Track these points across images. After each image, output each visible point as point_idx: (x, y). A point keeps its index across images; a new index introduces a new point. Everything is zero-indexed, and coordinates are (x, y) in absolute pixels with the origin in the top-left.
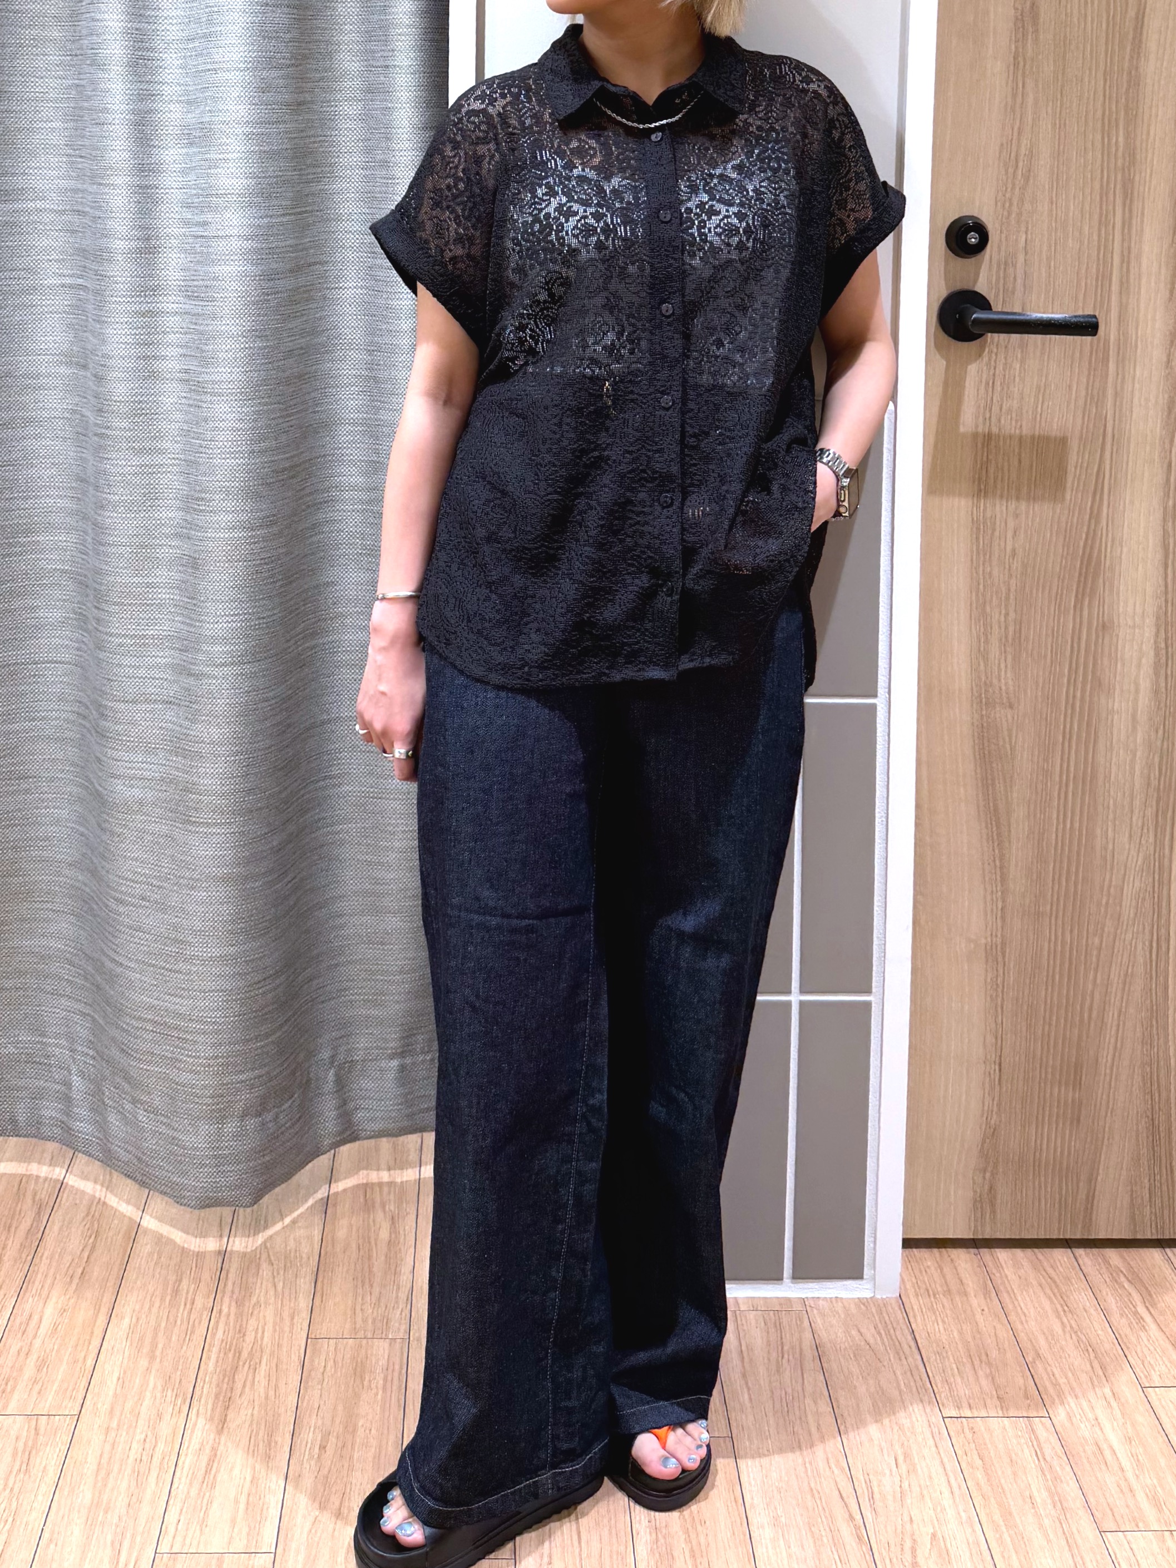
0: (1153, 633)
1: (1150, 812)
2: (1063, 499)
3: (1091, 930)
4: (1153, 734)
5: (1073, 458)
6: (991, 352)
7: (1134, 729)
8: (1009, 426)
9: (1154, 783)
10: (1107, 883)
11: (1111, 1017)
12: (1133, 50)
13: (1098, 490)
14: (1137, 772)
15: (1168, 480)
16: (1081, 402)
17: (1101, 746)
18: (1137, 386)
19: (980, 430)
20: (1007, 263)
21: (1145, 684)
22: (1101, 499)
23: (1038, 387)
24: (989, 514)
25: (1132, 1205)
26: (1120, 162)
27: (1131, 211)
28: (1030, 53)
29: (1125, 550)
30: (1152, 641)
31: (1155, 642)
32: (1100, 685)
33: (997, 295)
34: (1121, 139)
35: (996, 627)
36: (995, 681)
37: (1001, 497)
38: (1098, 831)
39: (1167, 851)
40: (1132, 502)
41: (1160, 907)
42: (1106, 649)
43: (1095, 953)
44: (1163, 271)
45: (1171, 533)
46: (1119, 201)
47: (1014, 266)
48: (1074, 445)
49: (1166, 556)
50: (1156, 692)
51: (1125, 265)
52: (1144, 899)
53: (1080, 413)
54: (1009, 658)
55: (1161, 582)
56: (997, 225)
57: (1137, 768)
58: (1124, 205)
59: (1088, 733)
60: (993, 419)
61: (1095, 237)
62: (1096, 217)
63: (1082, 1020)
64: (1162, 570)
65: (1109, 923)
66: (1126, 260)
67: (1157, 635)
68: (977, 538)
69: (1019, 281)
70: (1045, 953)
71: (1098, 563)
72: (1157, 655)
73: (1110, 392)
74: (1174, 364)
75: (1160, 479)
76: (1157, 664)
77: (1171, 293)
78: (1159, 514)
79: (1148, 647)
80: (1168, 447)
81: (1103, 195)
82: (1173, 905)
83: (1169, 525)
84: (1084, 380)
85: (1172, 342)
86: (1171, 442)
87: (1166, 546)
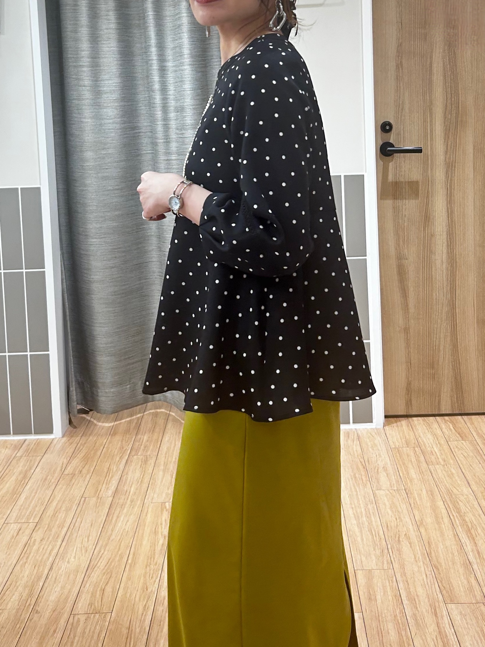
1: (449, 288)
2: (418, 200)
3: (434, 322)
4: (448, 266)
5: (420, 188)
6: (395, 159)
7: (443, 264)
8: (402, 179)
9: (449, 279)
10: (437, 309)
11: (442, 348)
12: (429, 73)
13: (428, 197)
14: (444, 277)
15: (447, 193)
16: (421, 172)
17: (433, 269)
18: (437, 167)
19: (394, 181)
20: (398, 134)
21: (445, 251)
22: (429, 199)
23: (409, 169)
24: (397, 205)
25: (452, 403)
26: (428, 104)
27: (432, 117)
28: (401, 75)
29: (436, 213)
31: (447, 239)
32: (432, 252)
33: (396, 143)
34: (428, 98)
35: (401, 237)
36: (402, 253)
37: (401, 200)
38: (434, 294)
39: (454, 299)
40: (438, 200)
41: (453, 315)
42: (433, 242)
43: (435, 329)
44: (442, 133)
45: (449, 208)
46: (428, 115)
47: (401, 135)
48: (420, 184)
49: (448, 214)
50: (448, 253)
51: (431, 133)
52: (449, 313)
53: (421, 175)
54: (406, 246)
55: (447, 221)
56: (395, 124)
57: (444, 275)
58: (430, 116)
59: (429, 266)
60: (397, 178)
61: (423, 125)
62: (422, 120)
63: (433, 350)
64: (447, 219)
65: (439, 321)
66: (431, 131)
67: (447, 236)
68: (395, 212)
69: (402, 139)
70: (421, 330)
71: (429, 217)
72: (447, 243)
73: (430, 169)
74: (447, 160)
75: (445, 193)
76: (448, 245)
77: (445, 140)
78: (446, 202)
79: (445, 241)
80: (447, 183)
81: (424, 113)
82: (457, 315)
83: (449, 206)
84: (422, 166)
85: (446, 154)
86: (448, 182)
87: (448, 212)
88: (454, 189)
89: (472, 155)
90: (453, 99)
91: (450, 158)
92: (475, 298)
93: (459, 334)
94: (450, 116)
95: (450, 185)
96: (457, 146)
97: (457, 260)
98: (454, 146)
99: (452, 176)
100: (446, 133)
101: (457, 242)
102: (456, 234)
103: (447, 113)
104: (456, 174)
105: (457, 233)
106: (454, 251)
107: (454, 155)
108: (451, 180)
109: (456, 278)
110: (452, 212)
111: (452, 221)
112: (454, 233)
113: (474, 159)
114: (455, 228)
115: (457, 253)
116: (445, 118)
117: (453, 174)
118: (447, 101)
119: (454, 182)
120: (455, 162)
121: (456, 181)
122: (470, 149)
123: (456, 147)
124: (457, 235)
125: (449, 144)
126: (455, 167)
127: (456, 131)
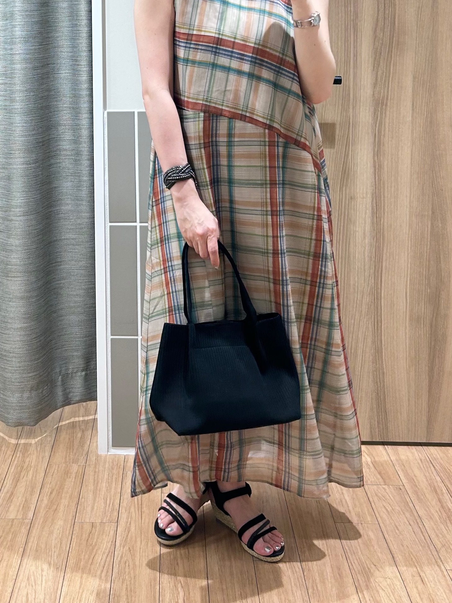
0: (371, 201)
1: (372, 271)
2: (334, 148)
4: (372, 240)
5: (337, 132)
7: (364, 238)
9: (373, 259)
10: (356, 299)
11: (360, 352)
13: (347, 144)
14: (366, 255)
15: (375, 140)
16: (340, 111)
17: (352, 245)
18: (361, 104)
21: (368, 221)
22: (349, 148)
25: (371, 428)
26: (352, 18)
27: (357, 36)
29: (359, 168)
30: (371, 203)
31: (372, 204)
32: (350, 221)
34: (352, 9)
38: (351, 278)
39: (379, 287)
40: (361, 149)
41: (377, 308)
42: (353, 207)
43: (352, 326)
44: (370, 59)
45: (377, 161)
46: (352, 33)
48: (338, 127)
49: (375, 170)
50: (373, 223)
51: (355, 57)
52: (371, 305)
53: (339, 115)
55: (373, 180)
57: (366, 253)
58: (355, 34)
59: (346, 240)
62: (343, 39)
64: (374, 176)
65: (357, 314)
71: (348, 174)
72: (373, 209)
73: (351, 107)
74: (376, 95)
75: (372, 140)
76: (373, 213)
77: (374, 68)
78: (372, 154)
79: (369, 206)
80: (374, 128)
81: (346, 30)
82: (382, 308)
83: (376, 158)
84: (341, 102)
85: (375, 87)
86: (376, 126)
87: (375, 167)
88: (384, 136)
89: (410, 90)
90: (387, 12)
91: (379, 93)
92: (408, 286)
93: (384, 334)
94: (382, 34)
95: (378, 130)
96: (391, 76)
97: (386, 233)
98: (386, 76)
99: (381, 118)
100: (375, 58)
101: (386, 208)
102: (384, 197)
103: (378, 31)
104: (388, 115)
105: (386, 195)
106: (381, 220)
107: (386, 88)
108: (381, 123)
109: (383, 257)
110: (380, 166)
111: (380, 180)
112: (382, 196)
113: (413, 95)
114: (384, 189)
115: (386, 224)
116: (375, 37)
117: (384, 115)
118: (378, 14)
119: (385, 126)
120: (387, 99)
121: (387, 125)
122: (408, 82)
123: (389, 77)
124: (386, 199)
125: (380, 73)
126: (386, 105)
127: (390, 56)
